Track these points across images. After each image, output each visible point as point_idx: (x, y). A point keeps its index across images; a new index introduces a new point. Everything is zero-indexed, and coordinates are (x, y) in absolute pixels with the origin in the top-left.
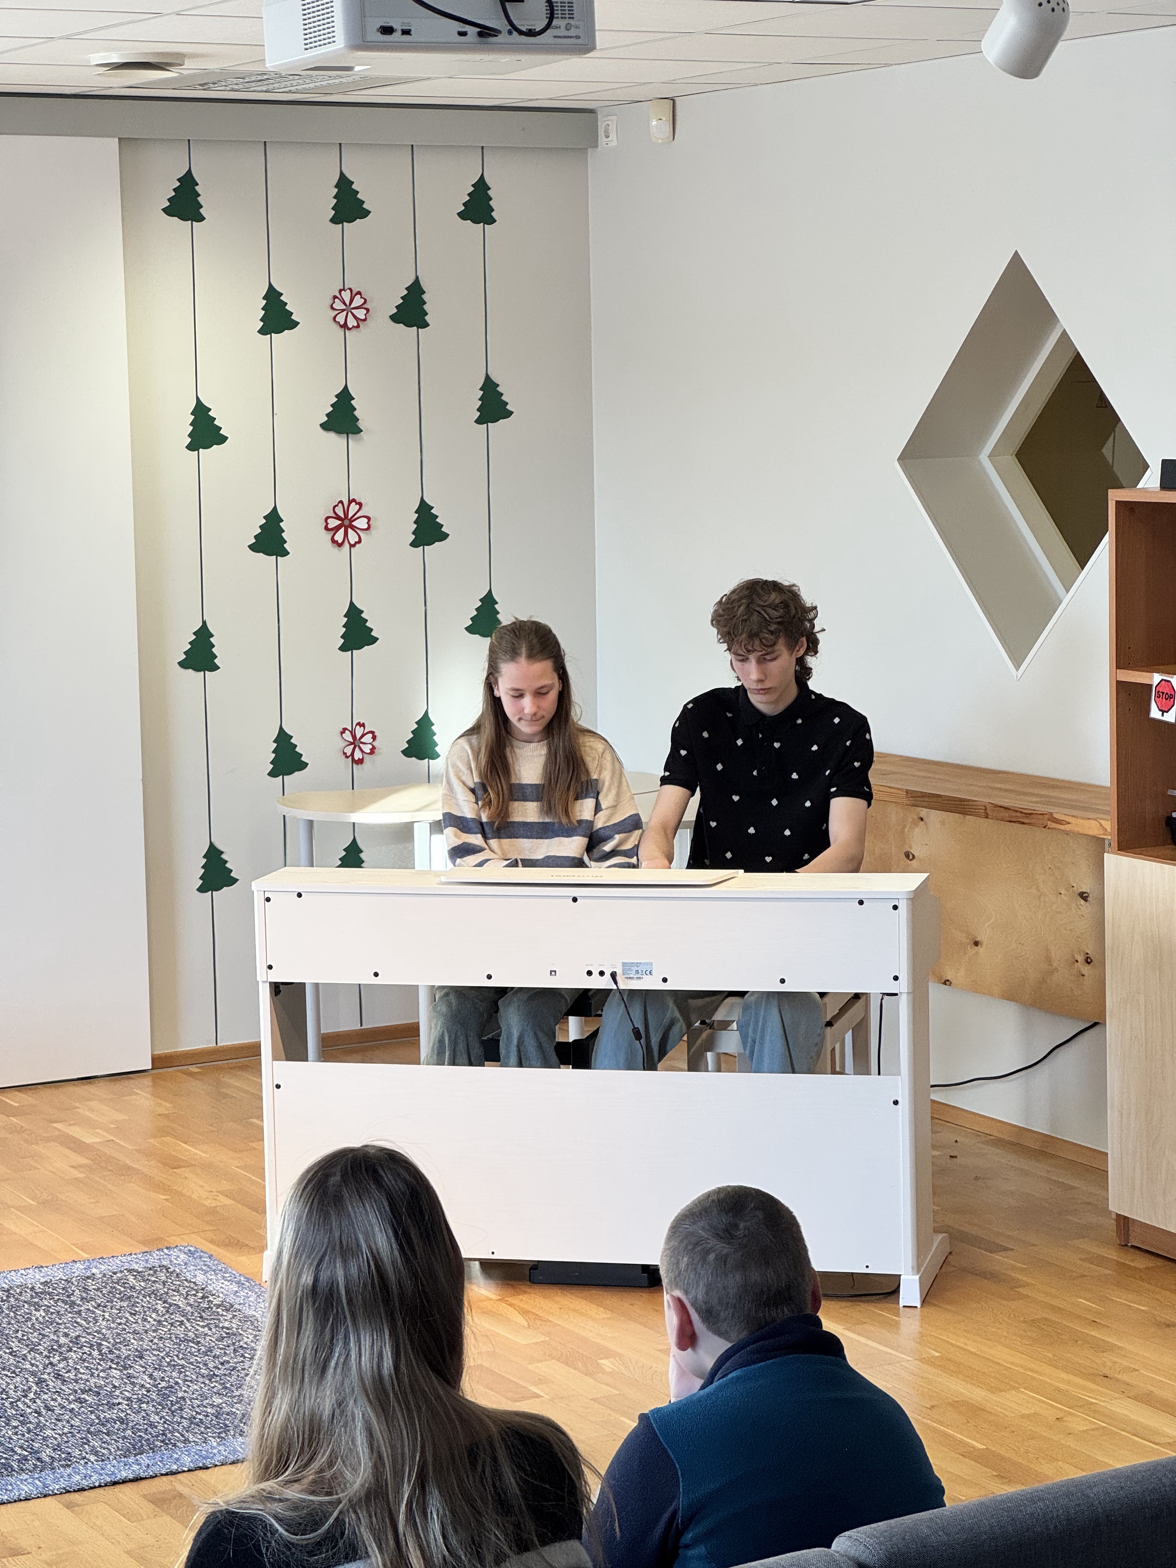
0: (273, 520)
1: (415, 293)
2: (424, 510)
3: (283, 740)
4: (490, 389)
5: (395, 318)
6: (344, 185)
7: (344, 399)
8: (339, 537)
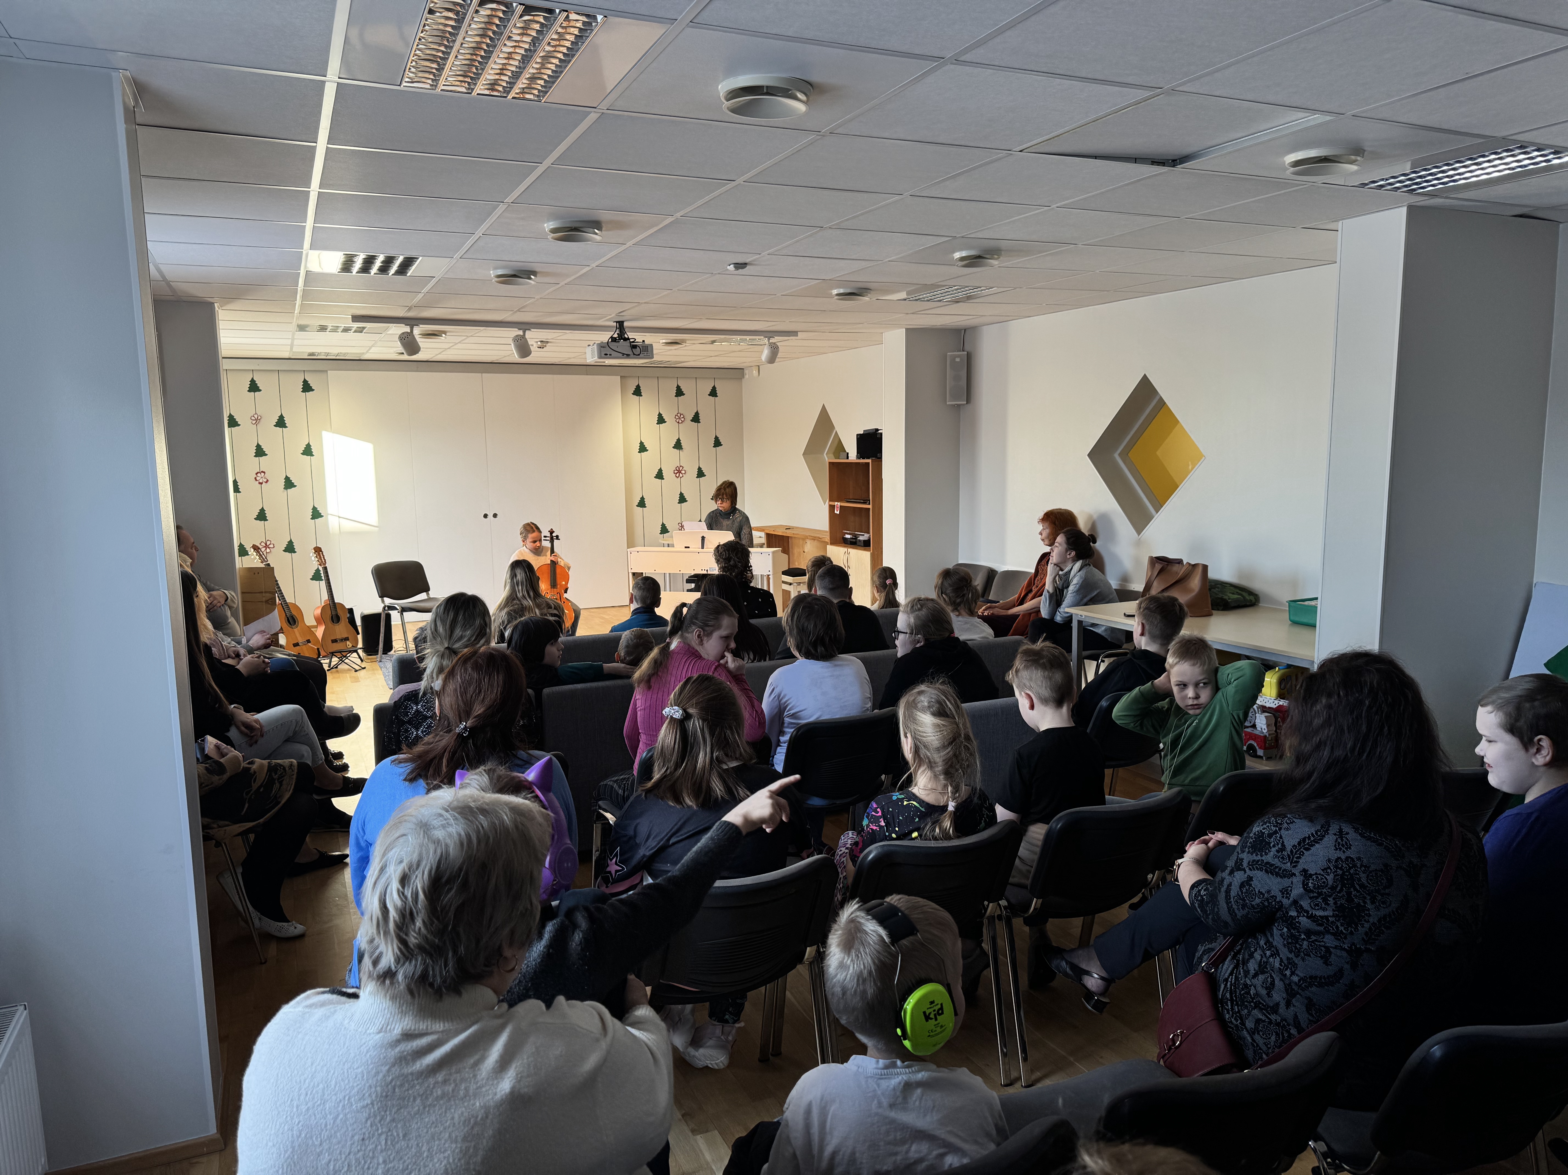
0: (660, 471)
1: (697, 414)
2: (700, 469)
3: (663, 525)
4: (717, 439)
5: (692, 421)
6: (678, 387)
7: (679, 441)
8: (678, 475)
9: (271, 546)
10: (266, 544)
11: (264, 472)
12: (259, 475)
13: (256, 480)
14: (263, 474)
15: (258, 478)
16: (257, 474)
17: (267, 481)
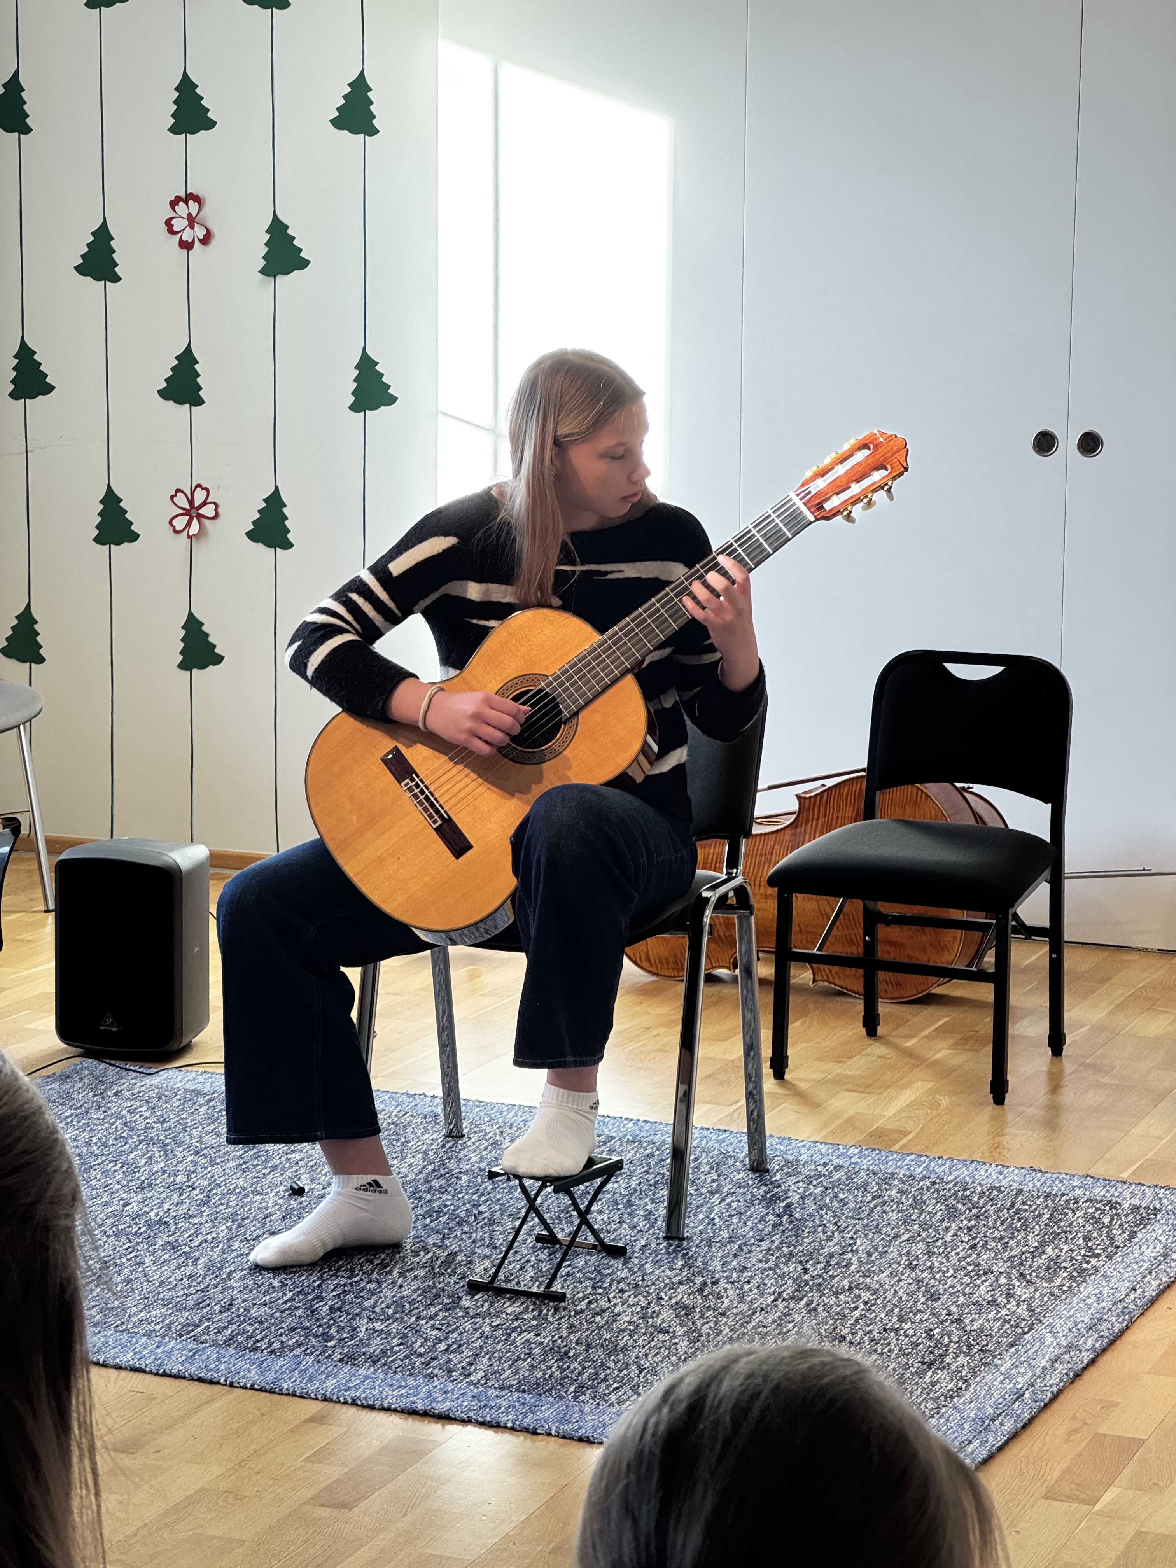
9: (208, 511)
10: (191, 502)
11: (197, 199)
12: (181, 208)
13: (171, 231)
14: (193, 206)
15: (178, 224)
16: (174, 204)
17: (206, 240)
